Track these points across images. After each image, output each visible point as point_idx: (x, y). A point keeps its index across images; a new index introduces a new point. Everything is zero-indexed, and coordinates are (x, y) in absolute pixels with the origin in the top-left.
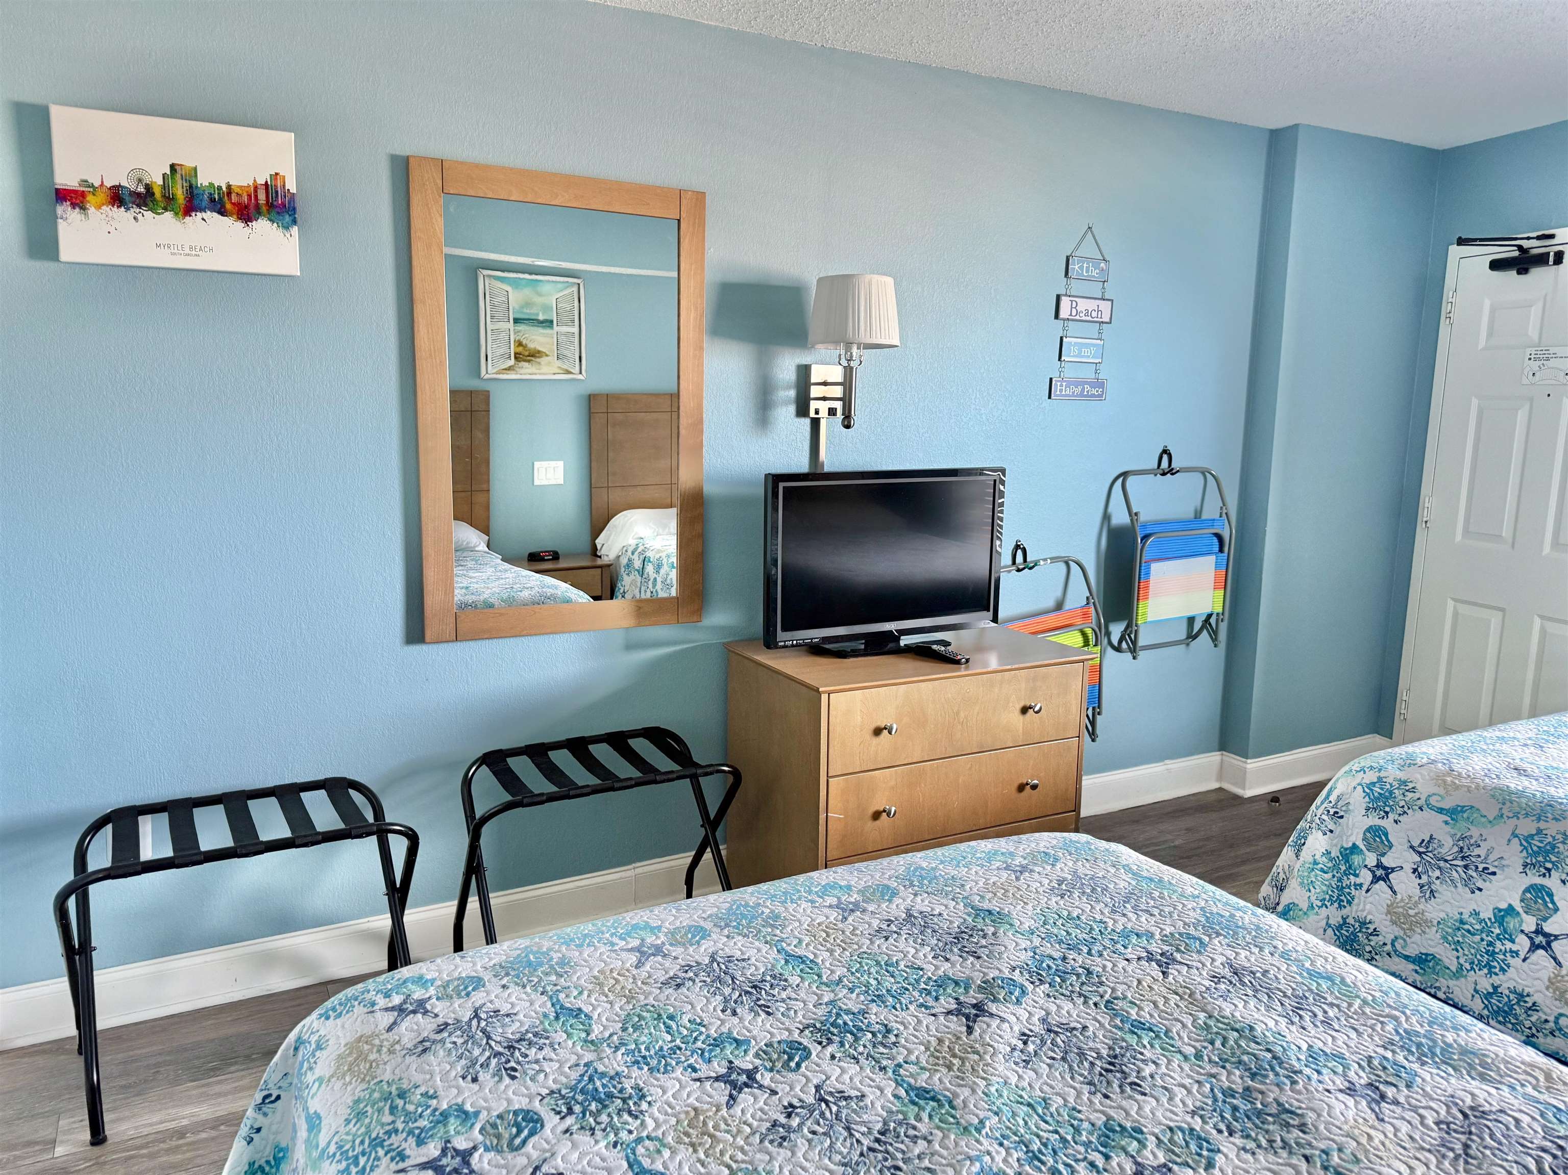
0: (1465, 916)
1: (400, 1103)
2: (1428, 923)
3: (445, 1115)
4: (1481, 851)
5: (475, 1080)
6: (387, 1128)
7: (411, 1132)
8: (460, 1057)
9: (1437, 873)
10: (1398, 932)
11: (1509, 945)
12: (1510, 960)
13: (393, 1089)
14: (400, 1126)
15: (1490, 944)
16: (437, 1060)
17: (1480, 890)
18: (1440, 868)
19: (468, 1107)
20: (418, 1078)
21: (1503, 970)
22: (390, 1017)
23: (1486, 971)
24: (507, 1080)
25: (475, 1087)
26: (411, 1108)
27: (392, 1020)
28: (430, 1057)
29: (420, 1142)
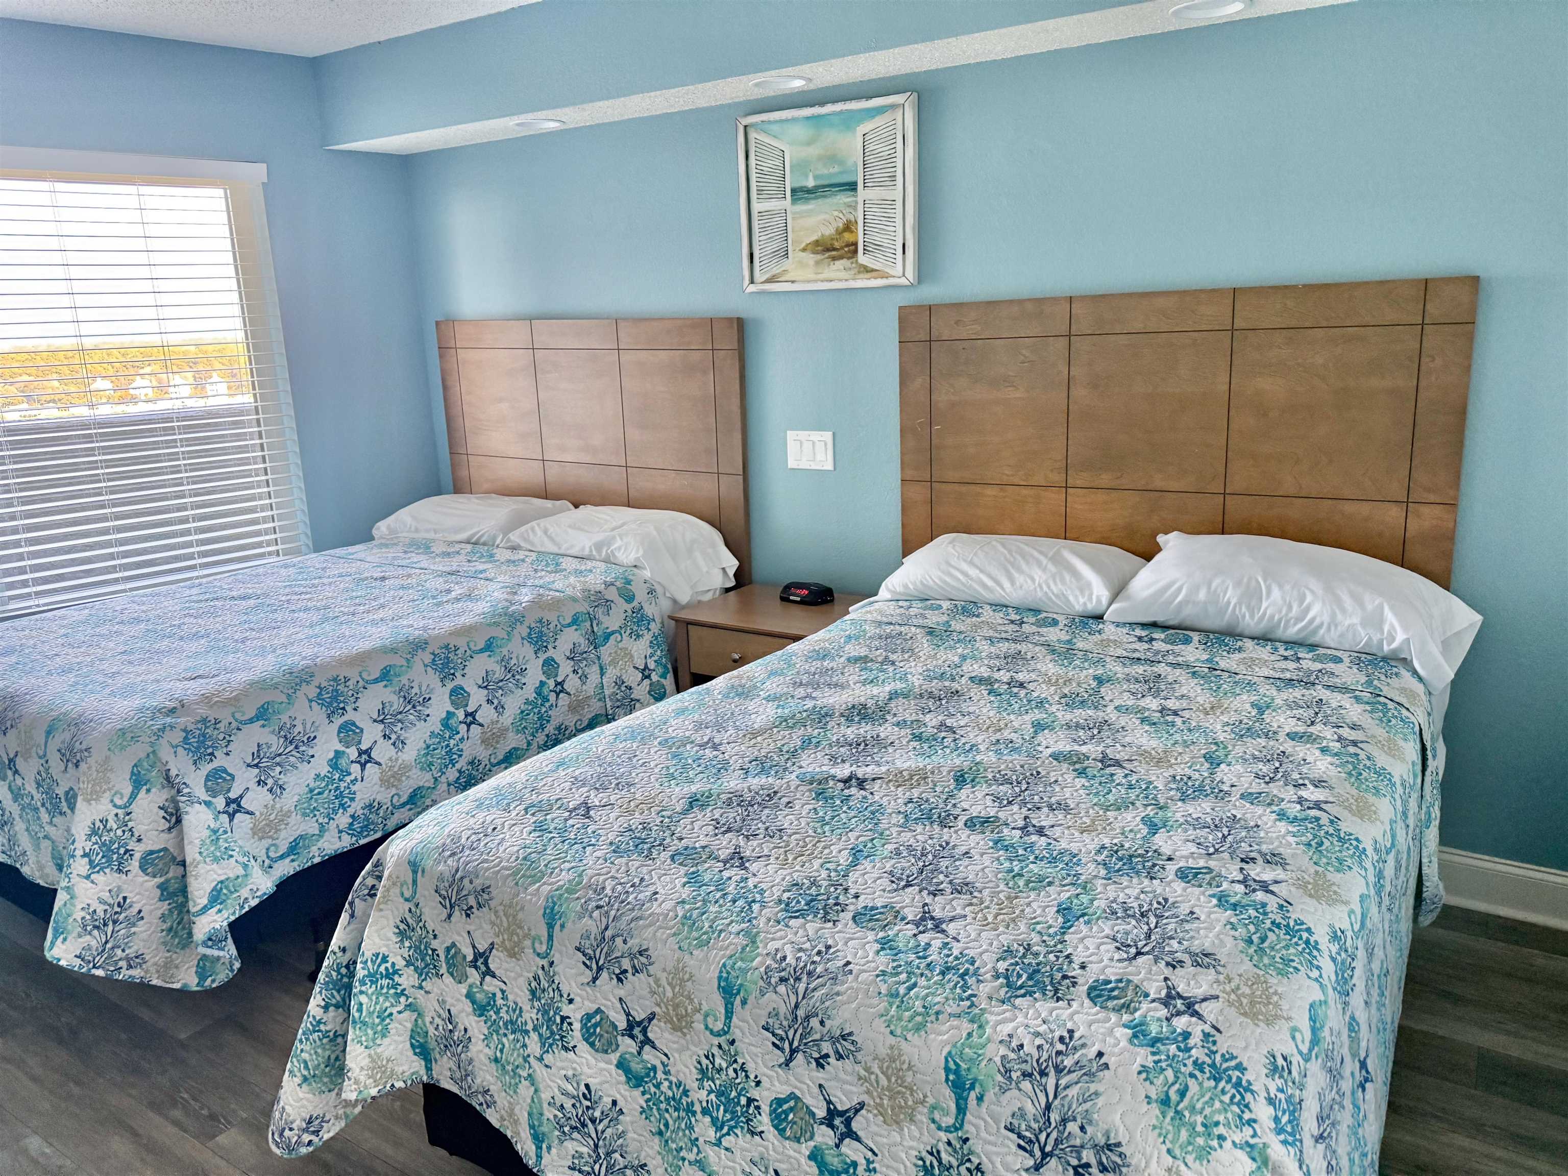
0: (312, 785)
1: (1255, 938)
2: (288, 814)
3: (1234, 906)
4: (299, 728)
5: (1192, 913)
6: (1276, 930)
7: (1265, 914)
8: (1187, 931)
9: (278, 769)
10: (266, 843)
11: (348, 779)
12: (354, 788)
13: (1251, 951)
14: (1268, 922)
15: (337, 788)
16: (1204, 940)
17: (313, 756)
18: (278, 764)
19: (1215, 901)
20: (1229, 942)
21: (352, 799)
22: (1204, 1009)
23: (341, 811)
24: (1171, 900)
25: (1196, 910)
26: (1252, 928)
27: (1204, 1004)
28: (1208, 946)
29: (1264, 905)
